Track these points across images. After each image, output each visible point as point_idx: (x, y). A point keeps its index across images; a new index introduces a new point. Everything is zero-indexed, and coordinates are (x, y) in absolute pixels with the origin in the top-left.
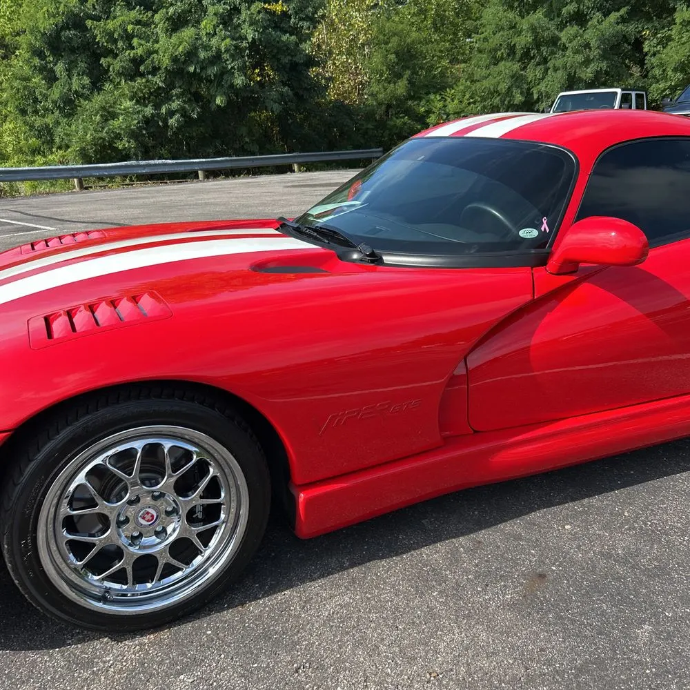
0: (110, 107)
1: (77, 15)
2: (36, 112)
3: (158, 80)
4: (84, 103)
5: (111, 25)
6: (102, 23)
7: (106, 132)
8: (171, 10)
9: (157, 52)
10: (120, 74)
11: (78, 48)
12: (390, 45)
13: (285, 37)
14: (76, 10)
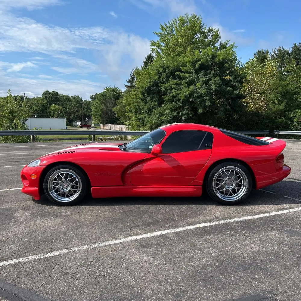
0: (162, 112)
1: (157, 82)
2: (140, 113)
3: (180, 103)
4: (154, 110)
5: (166, 85)
6: (164, 84)
7: (159, 121)
8: (187, 80)
9: (180, 94)
10: (167, 101)
11: (156, 93)
12: (278, 90)
13: (228, 88)
14: (157, 81)
